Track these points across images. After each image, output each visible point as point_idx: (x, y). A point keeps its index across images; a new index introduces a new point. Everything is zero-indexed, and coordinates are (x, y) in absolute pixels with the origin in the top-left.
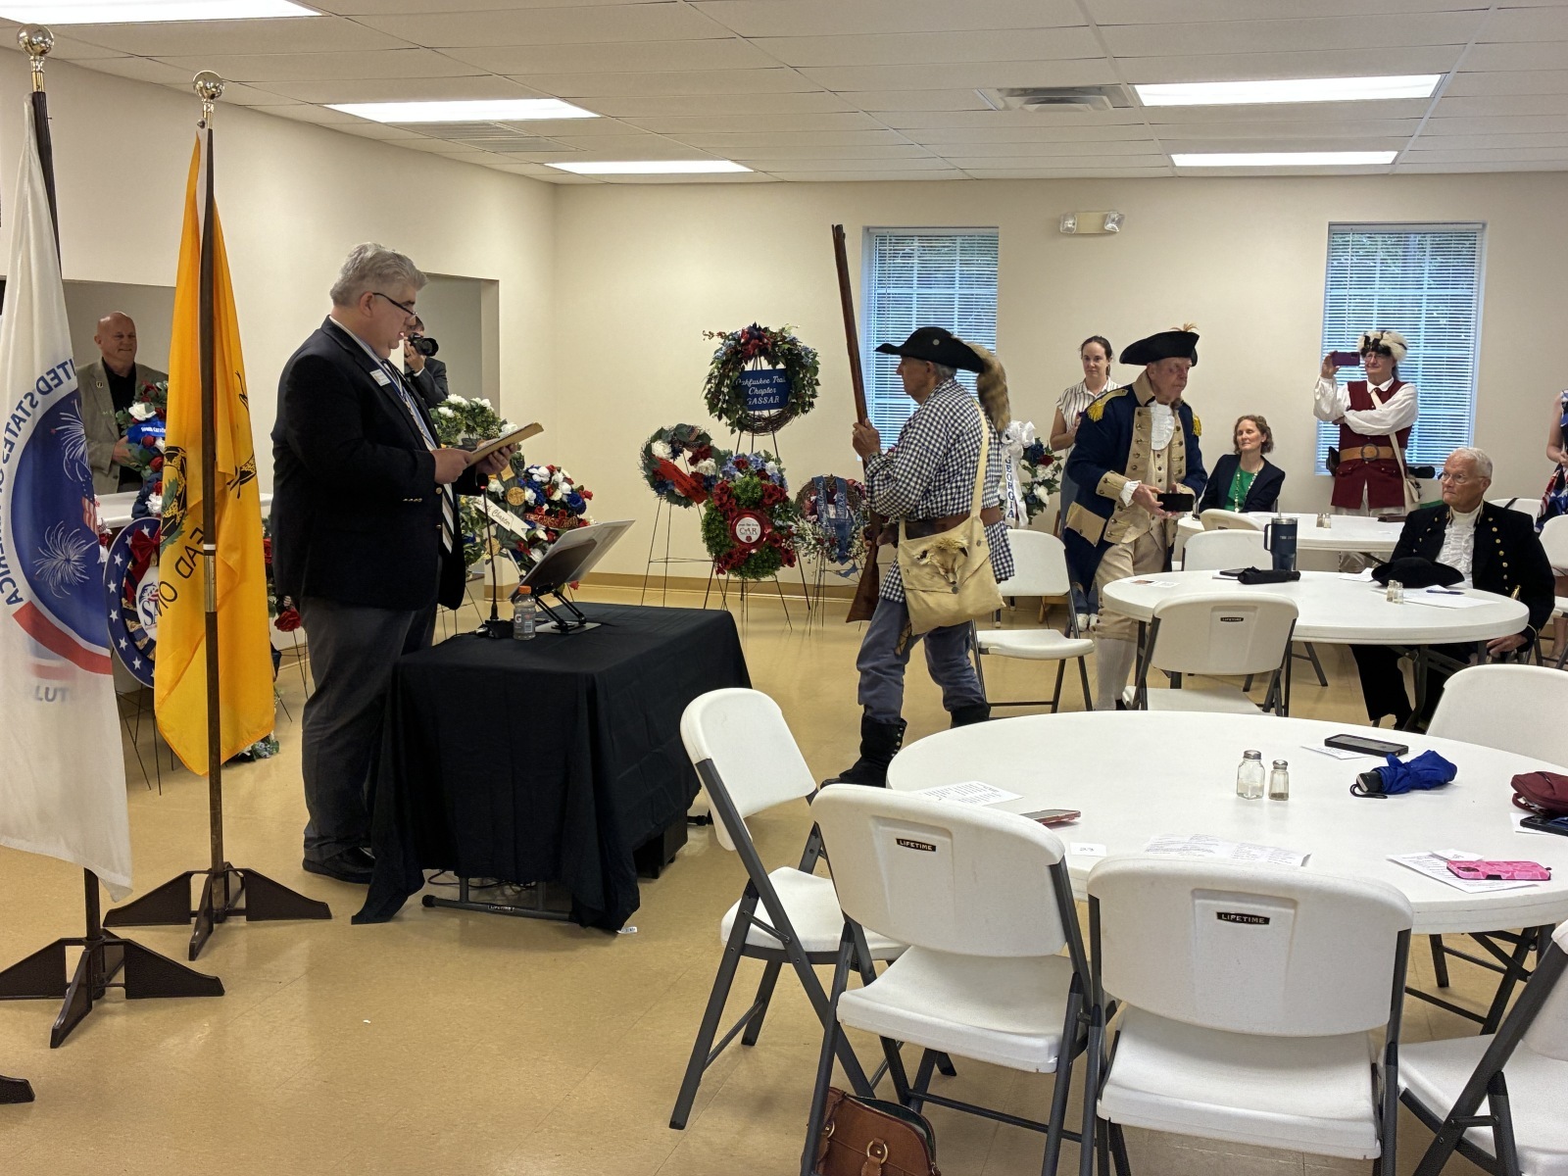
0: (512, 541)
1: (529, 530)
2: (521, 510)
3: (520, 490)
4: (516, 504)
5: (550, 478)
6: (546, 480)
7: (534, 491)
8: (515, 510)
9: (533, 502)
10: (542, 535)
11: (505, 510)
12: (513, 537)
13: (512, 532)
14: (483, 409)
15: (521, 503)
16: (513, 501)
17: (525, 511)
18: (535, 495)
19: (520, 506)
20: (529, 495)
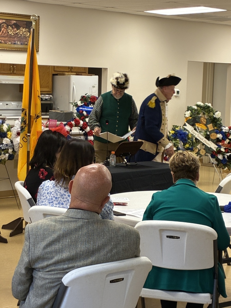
0: (210, 151)
1: (218, 148)
2: (215, 141)
3: (215, 134)
4: (213, 139)
5: (229, 131)
6: (227, 131)
7: (222, 135)
8: (213, 141)
9: (221, 139)
10: (223, 150)
11: (209, 140)
12: (211, 150)
13: (211, 148)
14: (209, 107)
15: (215, 138)
16: (212, 138)
17: (217, 141)
18: (222, 136)
19: (215, 139)
20: (220, 136)
